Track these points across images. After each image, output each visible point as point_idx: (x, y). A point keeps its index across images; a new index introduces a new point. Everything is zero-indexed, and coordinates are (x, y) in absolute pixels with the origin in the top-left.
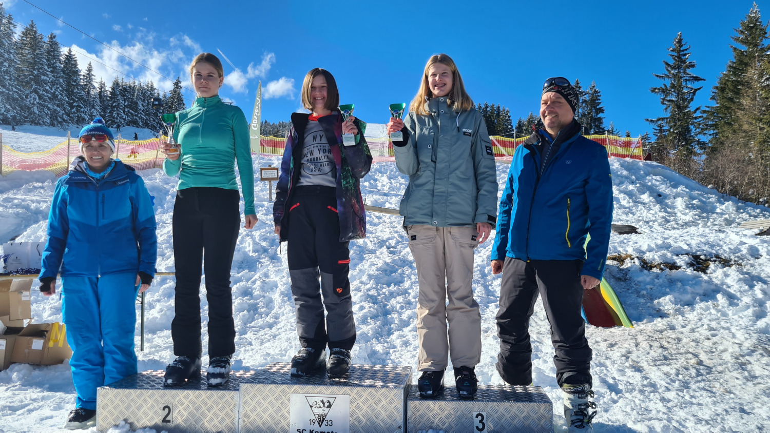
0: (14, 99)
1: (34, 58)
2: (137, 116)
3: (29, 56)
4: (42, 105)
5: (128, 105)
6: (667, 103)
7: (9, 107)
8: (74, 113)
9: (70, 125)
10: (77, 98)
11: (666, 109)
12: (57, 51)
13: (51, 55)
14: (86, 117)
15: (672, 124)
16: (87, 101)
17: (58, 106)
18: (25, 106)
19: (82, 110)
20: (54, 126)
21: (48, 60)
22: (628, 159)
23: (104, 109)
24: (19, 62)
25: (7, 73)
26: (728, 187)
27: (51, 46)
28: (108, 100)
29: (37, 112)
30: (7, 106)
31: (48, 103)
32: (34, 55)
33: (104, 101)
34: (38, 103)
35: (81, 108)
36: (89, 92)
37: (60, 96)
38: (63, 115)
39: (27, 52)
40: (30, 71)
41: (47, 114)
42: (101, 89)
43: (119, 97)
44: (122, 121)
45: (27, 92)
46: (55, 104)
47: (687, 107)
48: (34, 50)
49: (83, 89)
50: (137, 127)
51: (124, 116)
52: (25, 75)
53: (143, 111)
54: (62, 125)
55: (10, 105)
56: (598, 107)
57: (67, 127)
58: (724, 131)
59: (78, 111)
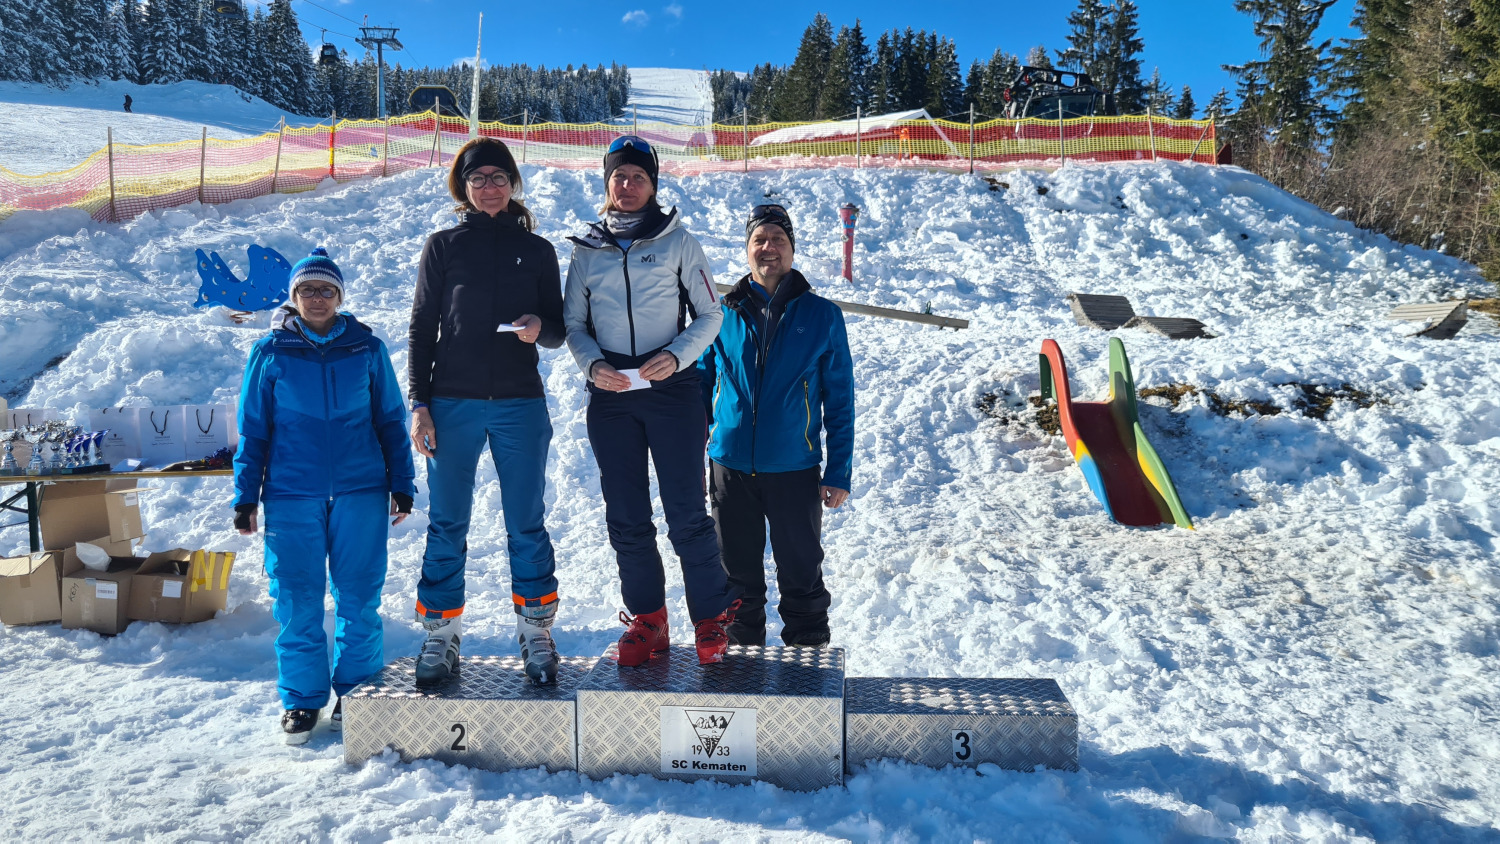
2: (204, 57)
5: (186, 34)
6: (1266, 32)
9: (73, 78)
10: (81, 21)
11: (1264, 44)
14: (103, 61)
15: (1274, 73)
16: (101, 26)
17: (45, 39)
19: (94, 46)
20: (41, 82)
22: (1187, 163)
23: (138, 44)
26: (1373, 215)
28: (144, 25)
33: (135, 26)
35: (92, 42)
37: (46, 18)
38: (55, 58)
43: (167, 19)
44: (175, 68)
46: (38, 34)
47: (1305, 40)
51: (178, 59)
54: (55, 78)
56: (1131, 39)
57: (66, 83)
58: (1374, 93)
59: (85, 48)
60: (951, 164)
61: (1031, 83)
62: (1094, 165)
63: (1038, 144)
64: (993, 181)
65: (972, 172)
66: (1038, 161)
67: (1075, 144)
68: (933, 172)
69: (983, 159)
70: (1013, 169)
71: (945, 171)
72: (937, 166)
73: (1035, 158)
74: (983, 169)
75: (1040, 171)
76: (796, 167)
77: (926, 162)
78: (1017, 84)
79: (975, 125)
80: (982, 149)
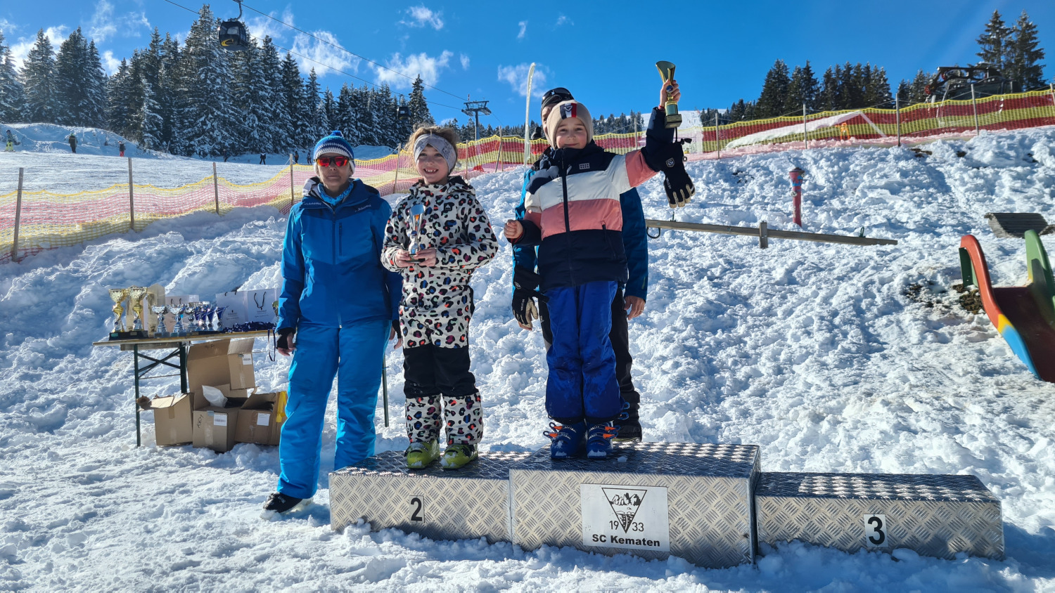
0: (231, 124)
1: (249, 70)
2: (371, 130)
3: (243, 68)
4: (262, 127)
5: (361, 117)
7: (226, 133)
8: (299, 134)
10: (301, 115)
12: (274, 57)
13: (267, 64)
16: (313, 118)
17: (280, 127)
18: (244, 130)
19: (308, 129)
20: (277, 153)
21: (265, 71)
24: (232, 77)
25: (221, 92)
27: (267, 52)
28: (337, 114)
29: (258, 137)
30: (224, 132)
31: (269, 124)
32: (249, 66)
33: (332, 115)
34: (258, 126)
35: (307, 127)
36: (314, 106)
37: (281, 115)
38: (286, 138)
39: (241, 62)
40: (245, 87)
41: (269, 139)
42: (328, 100)
43: (350, 108)
44: (355, 139)
45: (244, 113)
46: (276, 125)
48: (249, 60)
49: (307, 103)
50: (373, 145)
51: (357, 133)
52: (240, 93)
53: (378, 124)
54: (285, 150)
55: (227, 131)
59: (303, 131)
60: (882, 140)
61: (946, 79)
62: (1004, 132)
63: (954, 122)
64: (919, 150)
65: (899, 145)
66: (956, 134)
67: (988, 118)
68: (867, 147)
69: (909, 135)
70: (935, 140)
71: (877, 146)
72: (869, 143)
73: (954, 132)
74: (909, 142)
75: (958, 140)
76: (757, 152)
77: (860, 141)
78: (935, 81)
79: (901, 110)
80: (906, 127)
